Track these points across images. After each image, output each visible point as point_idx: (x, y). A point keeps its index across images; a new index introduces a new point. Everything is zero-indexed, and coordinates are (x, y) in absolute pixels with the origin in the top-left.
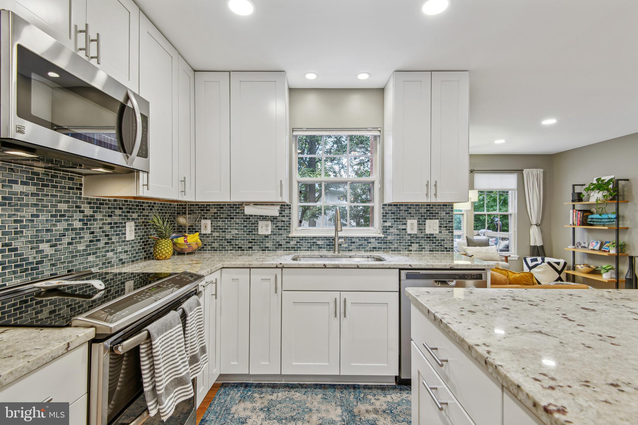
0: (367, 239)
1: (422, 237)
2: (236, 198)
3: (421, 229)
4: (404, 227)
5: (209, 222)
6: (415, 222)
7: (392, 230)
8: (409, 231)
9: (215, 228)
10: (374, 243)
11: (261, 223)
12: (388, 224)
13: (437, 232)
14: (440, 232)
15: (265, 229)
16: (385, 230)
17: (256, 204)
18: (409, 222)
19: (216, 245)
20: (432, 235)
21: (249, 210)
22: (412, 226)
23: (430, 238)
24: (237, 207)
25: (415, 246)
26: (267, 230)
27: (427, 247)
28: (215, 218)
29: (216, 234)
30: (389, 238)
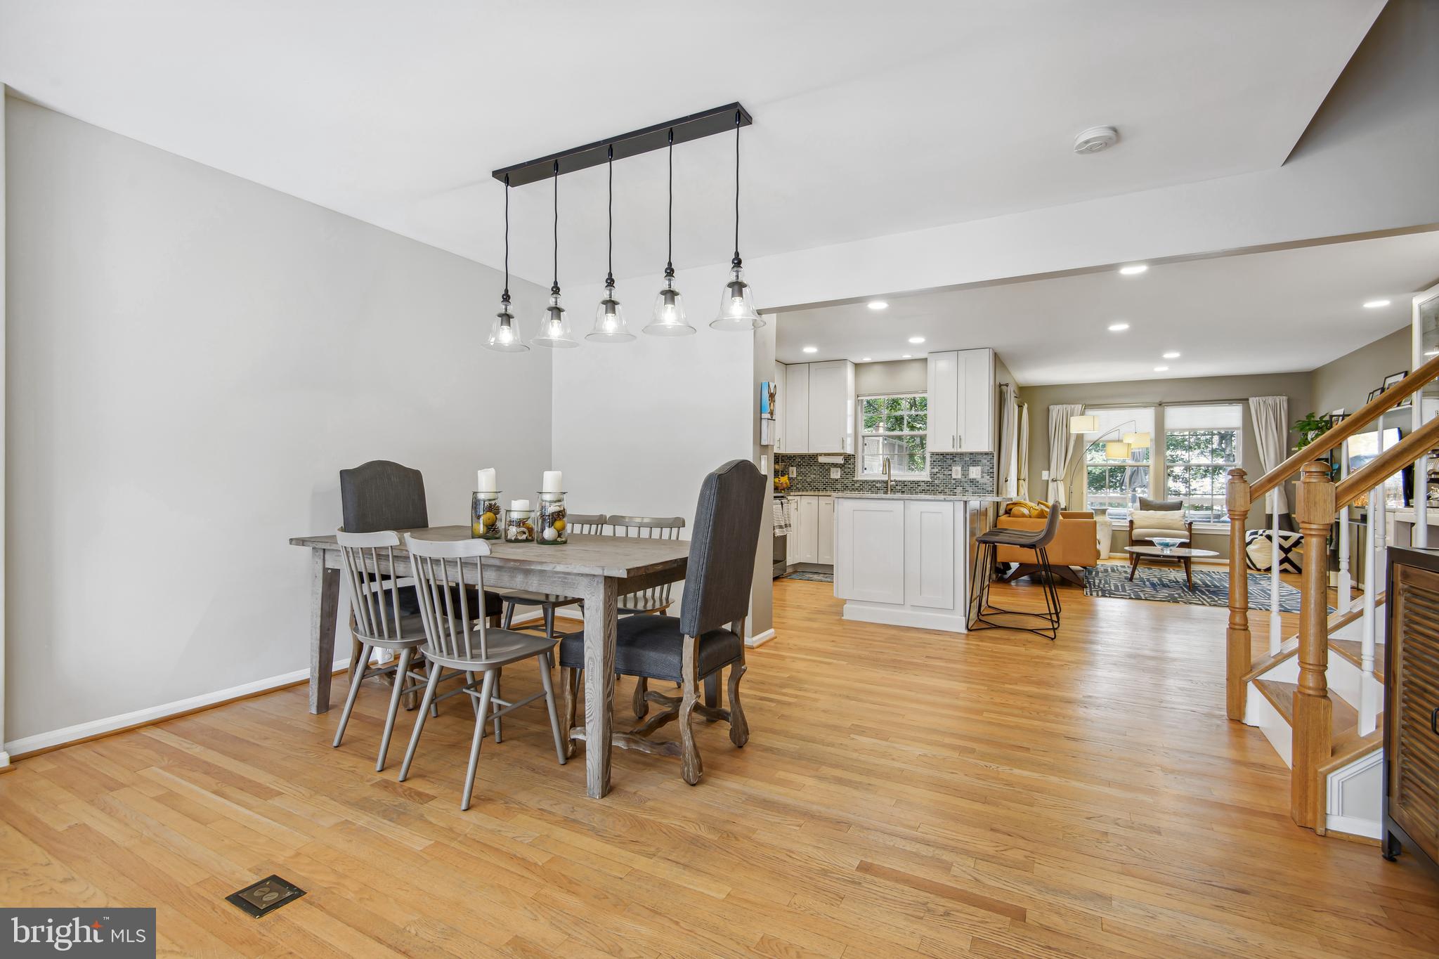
0: (917, 483)
1: (966, 482)
2: (812, 451)
3: (965, 474)
4: (950, 473)
5: (795, 468)
6: (959, 468)
7: (938, 475)
8: (954, 477)
9: (799, 474)
10: (924, 486)
11: (833, 470)
12: (936, 470)
13: (980, 477)
14: (982, 477)
15: (836, 474)
16: (933, 475)
17: (826, 455)
18: (954, 468)
19: (799, 486)
20: (975, 479)
21: (821, 460)
22: (957, 472)
23: (972, 481)
24: (814, 457)
25: (959, 489)
26: (837, 475)
27: (970, 490)
28: (798, 466)
29: (799, 478)
30: (936, 482)
